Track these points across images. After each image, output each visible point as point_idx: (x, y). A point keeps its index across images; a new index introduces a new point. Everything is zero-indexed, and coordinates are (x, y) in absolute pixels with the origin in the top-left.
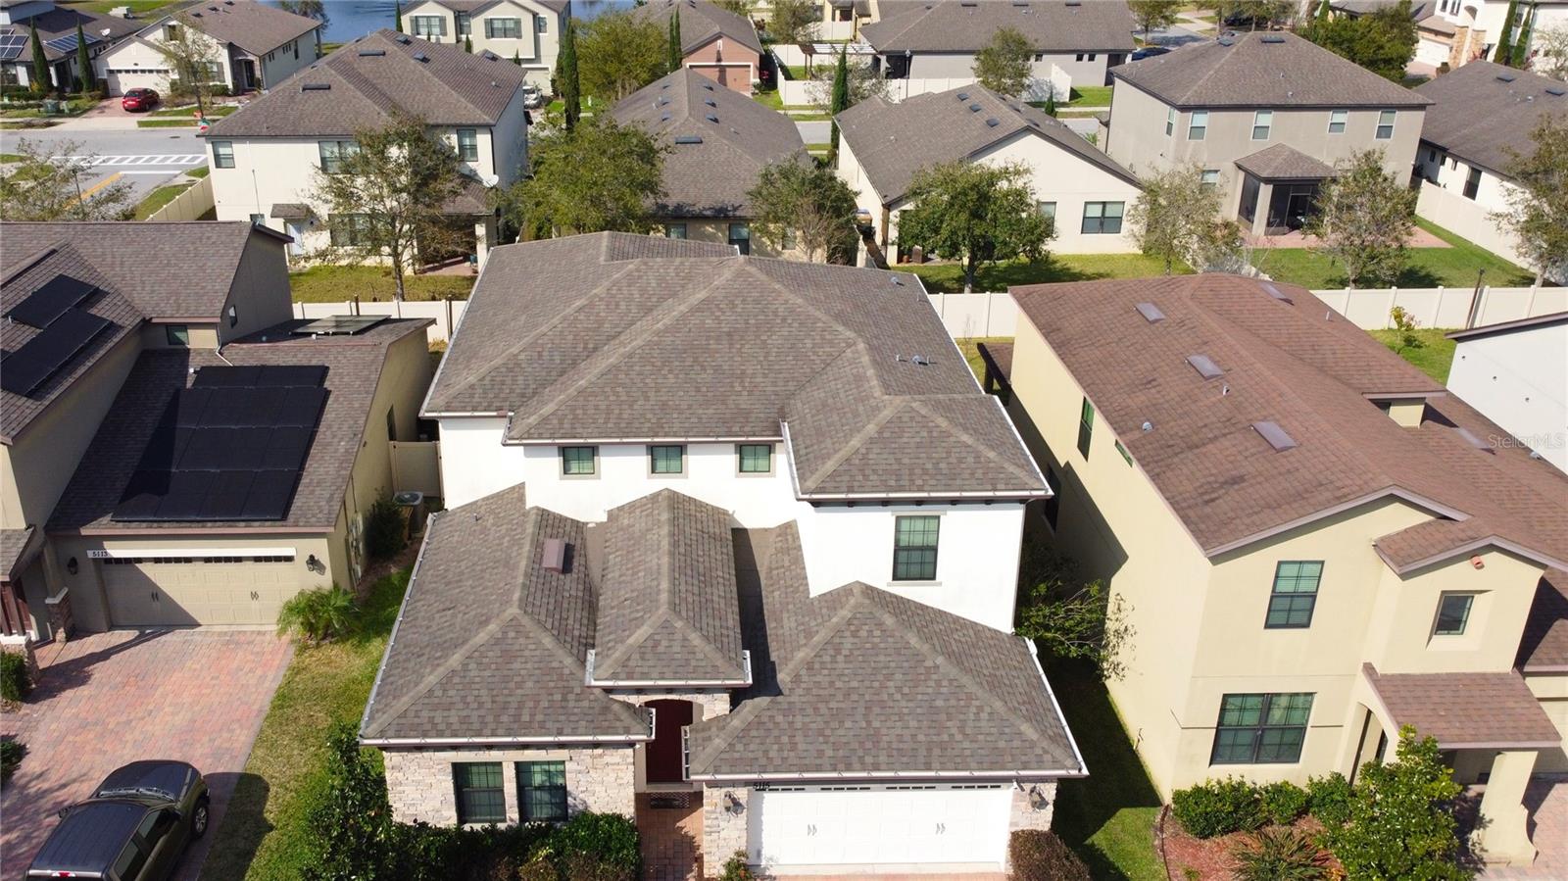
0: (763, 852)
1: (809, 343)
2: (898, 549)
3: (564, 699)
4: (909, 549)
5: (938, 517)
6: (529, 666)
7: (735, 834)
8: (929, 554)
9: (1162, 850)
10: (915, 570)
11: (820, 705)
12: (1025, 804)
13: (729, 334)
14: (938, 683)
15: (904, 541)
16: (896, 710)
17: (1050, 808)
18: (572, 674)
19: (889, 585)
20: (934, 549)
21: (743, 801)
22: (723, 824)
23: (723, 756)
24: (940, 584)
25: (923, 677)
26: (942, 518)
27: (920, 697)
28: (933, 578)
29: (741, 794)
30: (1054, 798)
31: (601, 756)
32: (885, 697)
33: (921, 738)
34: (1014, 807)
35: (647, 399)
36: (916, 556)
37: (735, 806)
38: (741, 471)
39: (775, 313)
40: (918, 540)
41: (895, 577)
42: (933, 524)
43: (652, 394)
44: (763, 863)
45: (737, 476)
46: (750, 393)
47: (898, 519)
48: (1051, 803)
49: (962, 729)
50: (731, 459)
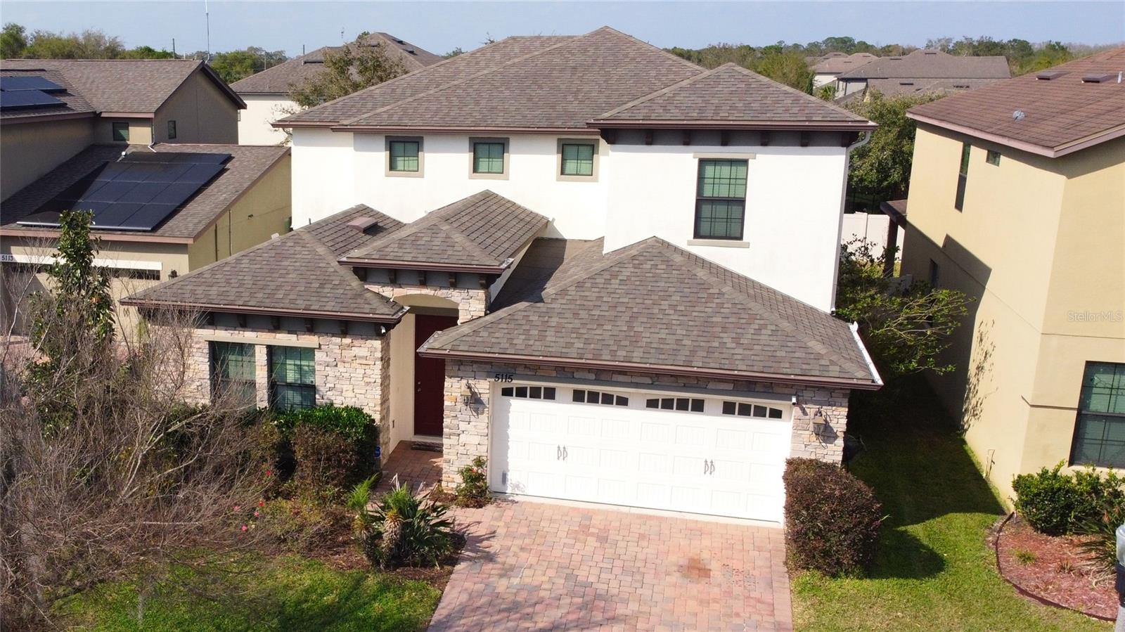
0: (509, 476)
1: (653, 73)
2: (701, 201)
3: (322, 286)
4: (714, 201)
5: (745, 162)
6: (298, 264)
7: (476, 440)
8: (735, 209)
9: (996, 544)
10: (720, 228)
11: (581, 312)
12: (808, 435)
13: (574, 68)
14: (721, 305)
15: (708, 193)
16: (664, 321)
17: (840, 442)
18: (335, 271)
19: (690, 243)
20: (741, 202)
21: (484, 398)
22: (463, 426)
23: (464, 339)
24: (747, 246)
25: (703, 300)
26: (750, 161)
27: (694, 314)
28: (741, 238)
29: (483, 387)
30: (844, 428)
31: (350, 346)
32: (656, 311)
33: (687, 342)
34: (794, 436)
35: (477, 103)
36: (721, 210)
37: (474, 401)
38: (562, 173)
39: (626, 56)
40: (723, 192)
41: (697, 235)
42: (741, 169)
43: (483, 102)
44: (509, 491)
45: (558, 180)
46: (581, 102)
47: (703, 163)
48: (841, 435)
49: (737, 340)
50: (554, 159)
